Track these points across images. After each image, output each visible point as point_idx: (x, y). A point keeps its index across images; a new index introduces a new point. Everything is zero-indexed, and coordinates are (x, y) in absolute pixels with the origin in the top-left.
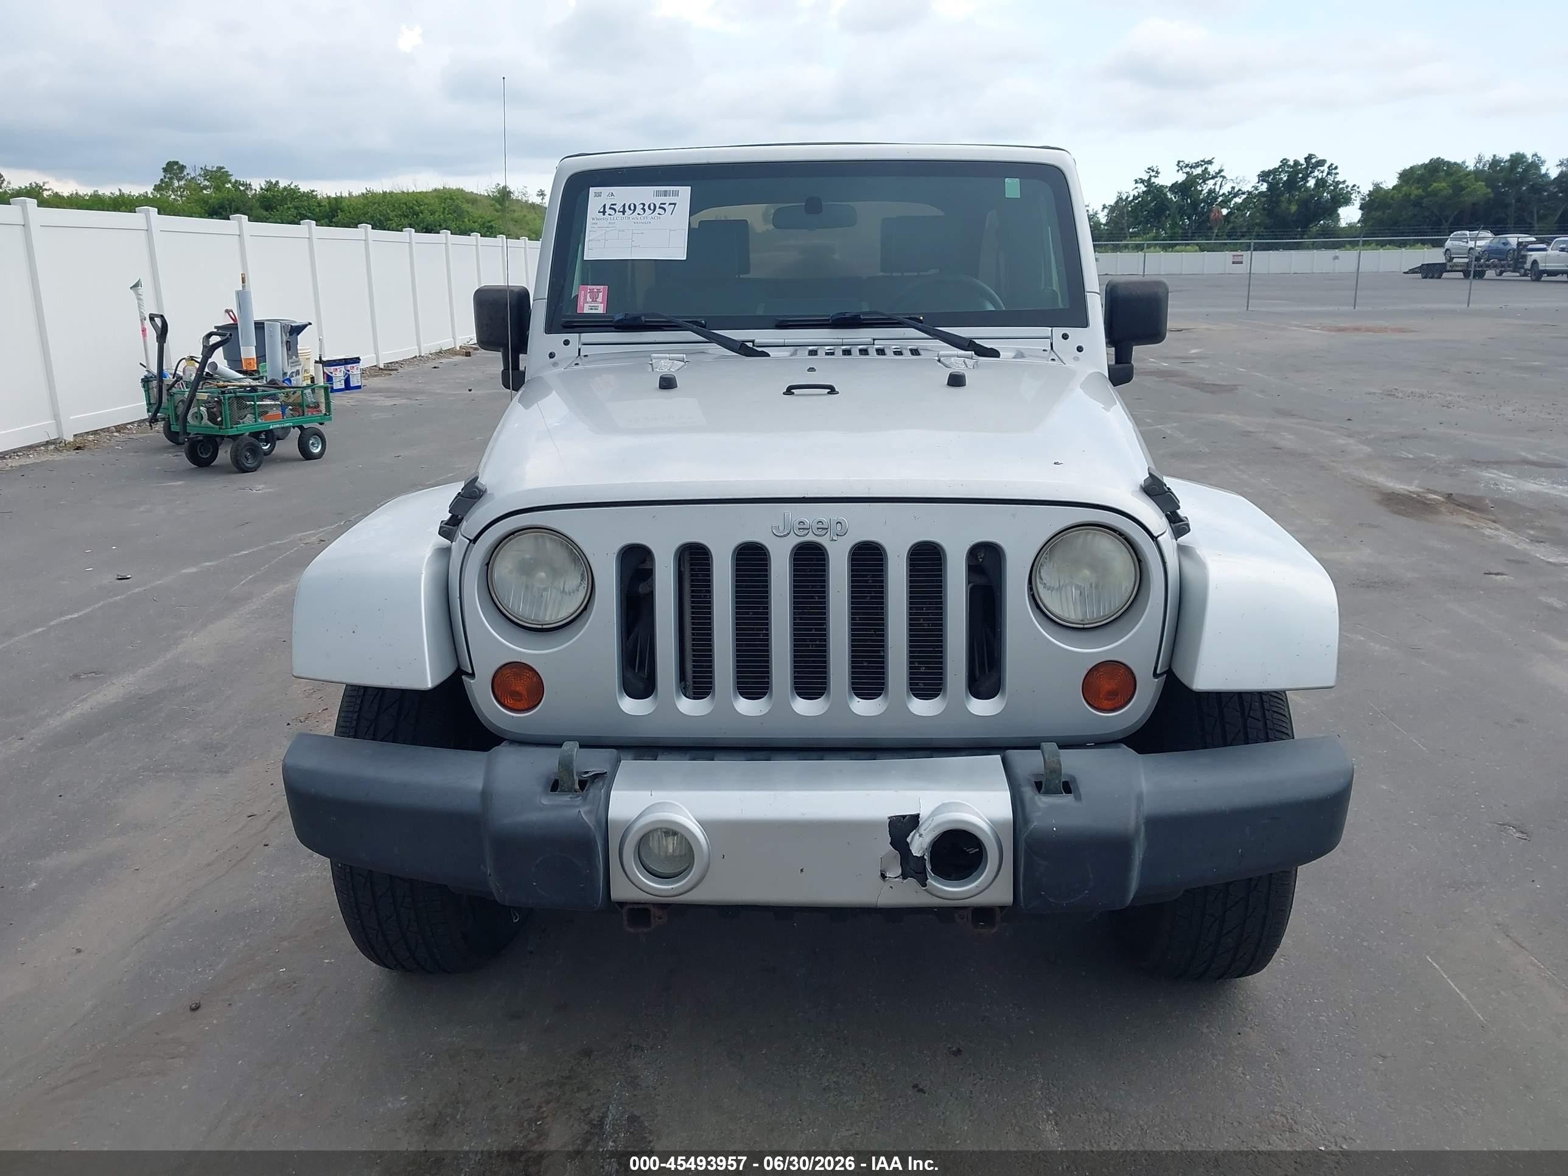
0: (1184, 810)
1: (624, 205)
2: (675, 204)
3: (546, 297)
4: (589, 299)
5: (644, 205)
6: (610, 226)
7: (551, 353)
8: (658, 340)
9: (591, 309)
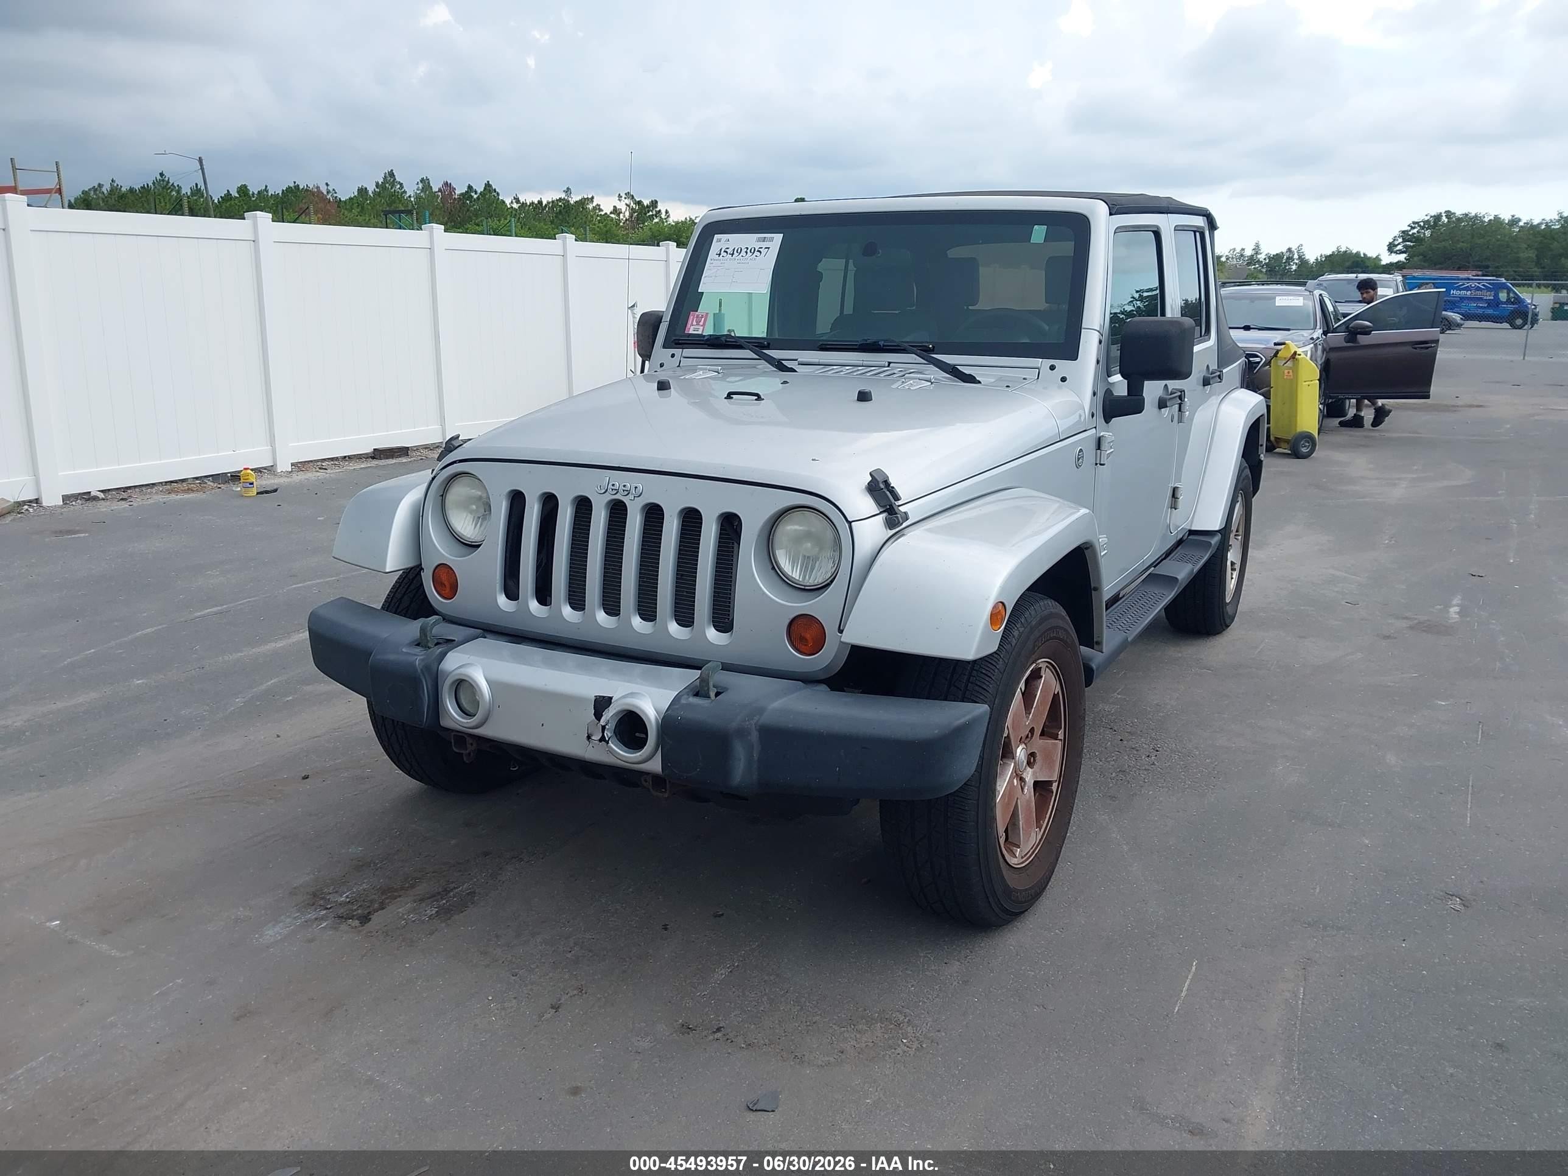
0: (791, 726)
1: (734, 250)
2: (769, 248)
3: (668, 320)
4: (695, 323)
5: (747, 248)
6: (721, 265)
7: (661, 364)
8: (733, 356)
9: (694, 331)
